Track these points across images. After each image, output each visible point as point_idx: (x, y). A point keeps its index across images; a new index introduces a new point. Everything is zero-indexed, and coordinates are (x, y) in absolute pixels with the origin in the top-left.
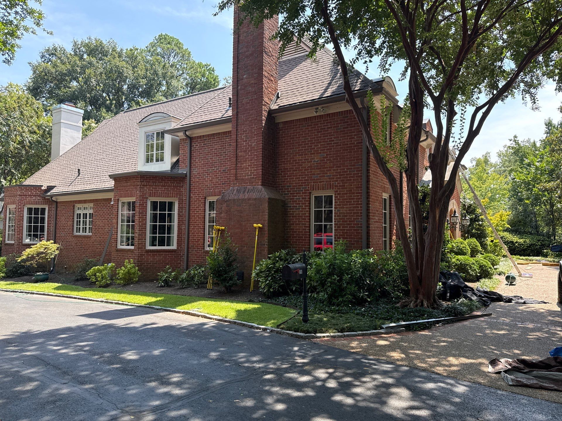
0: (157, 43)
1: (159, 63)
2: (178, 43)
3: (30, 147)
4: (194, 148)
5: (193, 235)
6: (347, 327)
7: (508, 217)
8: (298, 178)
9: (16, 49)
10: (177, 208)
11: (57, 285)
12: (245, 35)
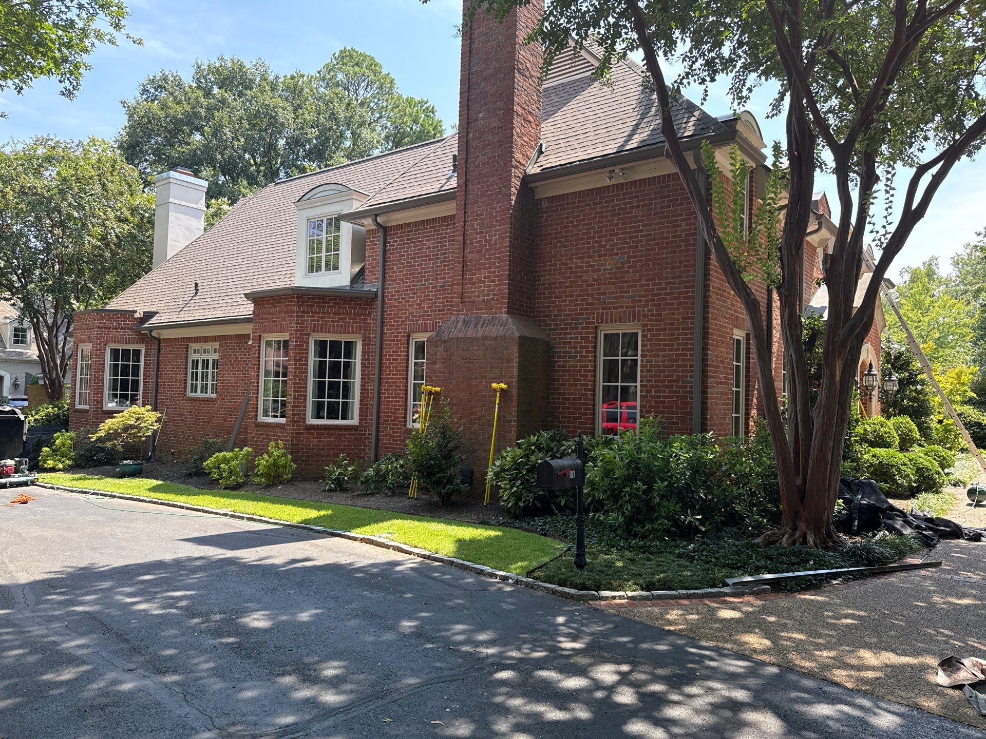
0: (337, 64)
1: (340, 100)
2: (372, 64)
3: (118, 245)
4: (390, 246)
5: (387, 401)
6: (659, 580)
7: (971, 376)
8: (573, 301)
9: (81, 71)
10: (361, 353)
11: (154, 482)
12: (482, 39)
